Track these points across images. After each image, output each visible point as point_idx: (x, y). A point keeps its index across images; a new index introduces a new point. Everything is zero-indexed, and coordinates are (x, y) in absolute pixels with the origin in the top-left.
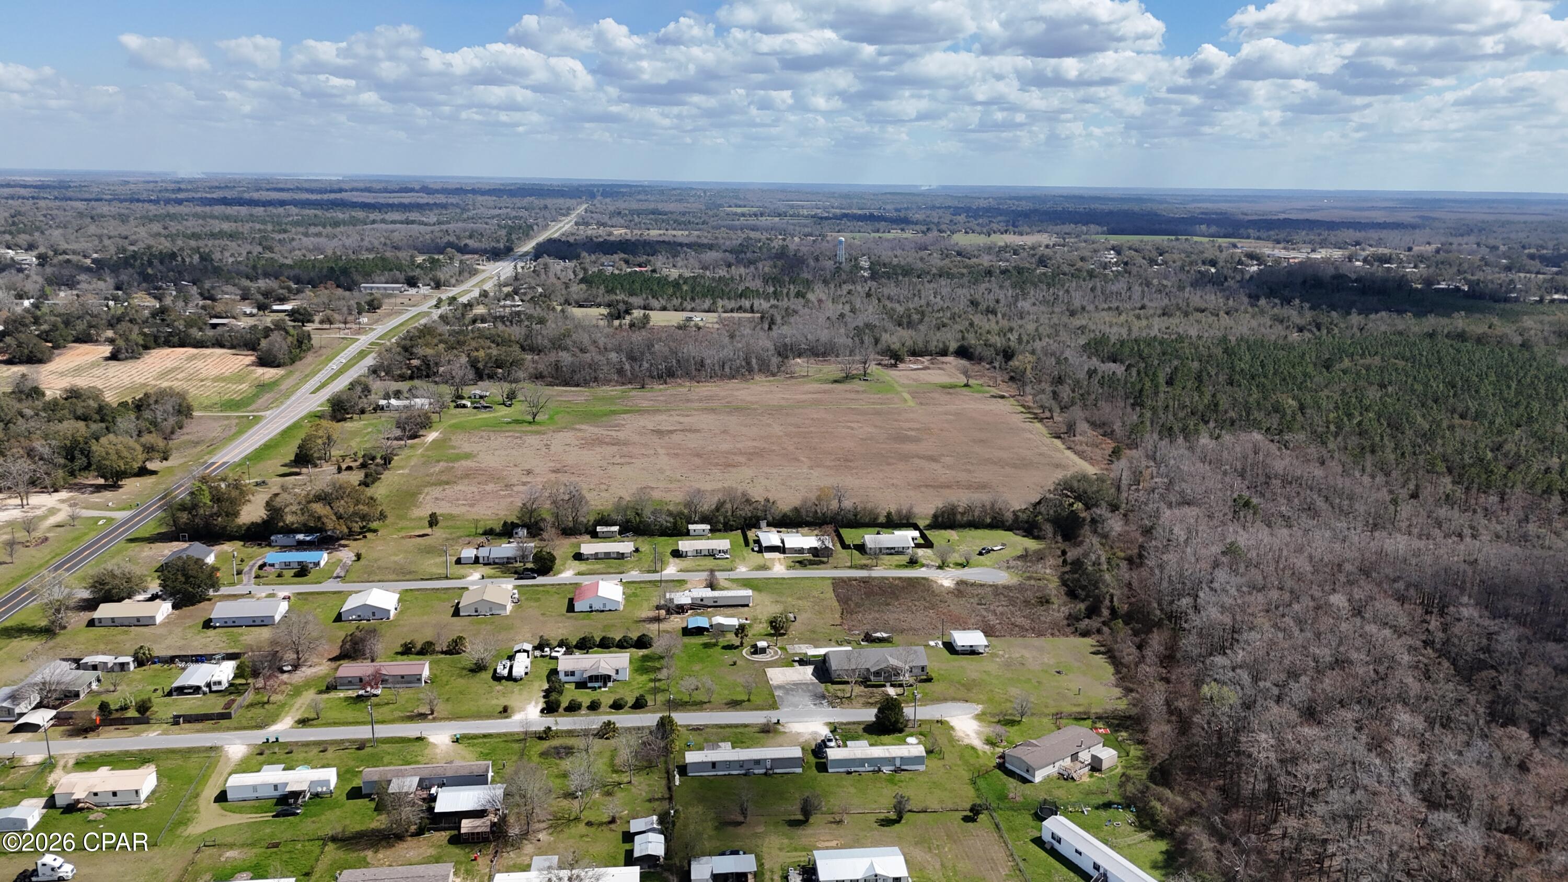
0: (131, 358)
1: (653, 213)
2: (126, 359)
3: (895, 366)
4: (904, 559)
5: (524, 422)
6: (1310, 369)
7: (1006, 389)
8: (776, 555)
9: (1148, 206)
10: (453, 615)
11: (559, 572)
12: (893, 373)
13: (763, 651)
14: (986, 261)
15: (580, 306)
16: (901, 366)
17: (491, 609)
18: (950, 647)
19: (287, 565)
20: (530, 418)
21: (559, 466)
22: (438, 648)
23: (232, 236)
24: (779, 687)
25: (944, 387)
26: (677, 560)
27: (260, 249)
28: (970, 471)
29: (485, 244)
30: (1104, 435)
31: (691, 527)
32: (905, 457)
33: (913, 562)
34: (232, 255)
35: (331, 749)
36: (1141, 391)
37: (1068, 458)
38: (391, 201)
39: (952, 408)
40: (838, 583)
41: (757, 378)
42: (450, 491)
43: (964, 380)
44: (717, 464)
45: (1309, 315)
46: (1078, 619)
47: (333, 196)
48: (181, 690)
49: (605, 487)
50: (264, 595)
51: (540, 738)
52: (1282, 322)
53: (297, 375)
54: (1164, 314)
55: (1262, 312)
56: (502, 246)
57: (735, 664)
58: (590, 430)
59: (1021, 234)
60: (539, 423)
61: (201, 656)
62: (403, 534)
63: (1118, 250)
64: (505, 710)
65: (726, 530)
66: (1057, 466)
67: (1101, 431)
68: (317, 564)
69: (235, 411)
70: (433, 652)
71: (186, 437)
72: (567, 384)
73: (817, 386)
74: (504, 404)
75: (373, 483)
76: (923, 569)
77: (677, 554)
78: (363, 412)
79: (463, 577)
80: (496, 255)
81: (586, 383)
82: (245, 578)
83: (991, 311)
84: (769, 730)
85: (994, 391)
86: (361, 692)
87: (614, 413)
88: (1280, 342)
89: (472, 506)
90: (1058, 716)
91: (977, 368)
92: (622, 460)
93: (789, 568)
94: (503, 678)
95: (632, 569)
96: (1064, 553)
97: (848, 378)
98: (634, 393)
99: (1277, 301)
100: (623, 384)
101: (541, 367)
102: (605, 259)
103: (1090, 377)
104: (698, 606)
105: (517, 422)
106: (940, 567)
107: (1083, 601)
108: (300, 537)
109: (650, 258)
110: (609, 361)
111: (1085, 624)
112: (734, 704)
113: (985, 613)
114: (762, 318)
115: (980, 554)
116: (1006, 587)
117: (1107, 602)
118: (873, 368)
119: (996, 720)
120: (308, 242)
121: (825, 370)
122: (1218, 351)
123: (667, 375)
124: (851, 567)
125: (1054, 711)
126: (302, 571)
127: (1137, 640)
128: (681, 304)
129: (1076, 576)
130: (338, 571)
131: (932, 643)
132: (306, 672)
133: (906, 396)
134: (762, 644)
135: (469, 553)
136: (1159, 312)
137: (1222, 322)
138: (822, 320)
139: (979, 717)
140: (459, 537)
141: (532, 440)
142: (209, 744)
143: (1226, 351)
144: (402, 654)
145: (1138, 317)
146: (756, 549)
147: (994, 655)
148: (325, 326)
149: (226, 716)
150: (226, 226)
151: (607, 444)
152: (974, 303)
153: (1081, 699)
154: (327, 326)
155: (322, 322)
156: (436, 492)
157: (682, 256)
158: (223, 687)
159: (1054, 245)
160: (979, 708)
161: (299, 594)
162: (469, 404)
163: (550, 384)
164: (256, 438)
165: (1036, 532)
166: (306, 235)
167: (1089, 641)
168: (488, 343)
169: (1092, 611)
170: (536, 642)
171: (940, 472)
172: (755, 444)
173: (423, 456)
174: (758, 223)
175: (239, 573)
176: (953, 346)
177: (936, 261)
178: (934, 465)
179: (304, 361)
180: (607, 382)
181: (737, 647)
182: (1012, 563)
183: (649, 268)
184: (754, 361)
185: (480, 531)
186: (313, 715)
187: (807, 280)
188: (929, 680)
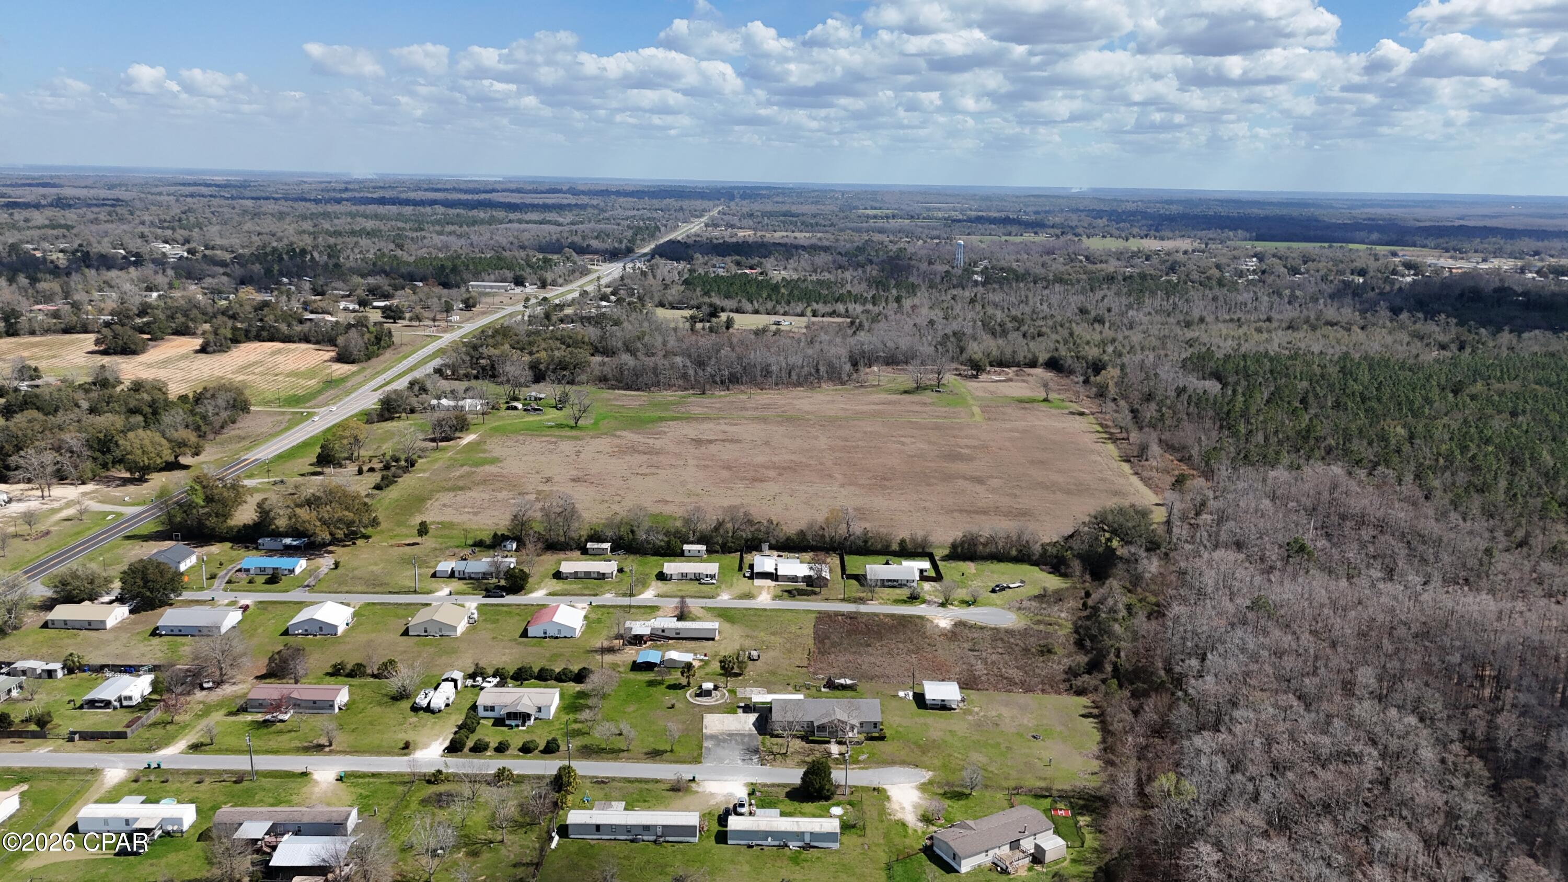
0: (219, 351)
1: (785, 215)
2: (214, 352)
3: (976, 377)
4: (904, 593)
5: (568, 426)
6: (1435, 394)
7: (1087, 406)
8: (769, 583)
9: (1306, 212)
10: (402, 635)
11: (531, 592)
12: (972, 385)
13: (708, 693)
14: (1112, 266)
15: (673, 308)
16: (983, 377)
17: (440, 630)
18: (920, 700)
19: (262, 570)
20: (572, 423)
21: (580, 474)
22: (369, 671)
23: (369, 234)
24: (712, 737)
25: (1021, 401)
26: (660, 583)
27: (392, 246)
28: (1016, 496)
29: (609, 244)
30: (1180, 461)
31: (686, 547)
32: (948, 478)
33: (914, 598)
34: (361, 252)
35: (208, 780)
36: (1229, 412)
37: (1131, 485)
38: (536, 202)
39: (1021, 424)
40: (824, 618)
41: (824, 385)
42: (461, 497)
43: (1044, 395)
44: (745, 479)
45: (1454, 331)
46: (1076, 675)
47: (483, 196)
48: (92, 704)
49: (618, 498)
50: (226, 602)
51: (429, 782)
52: (1422, 338)
53: (368, 372)
54: (1289, 328)
55: (1402, 327)
56: (623, 246)
57: (673, 707)
58: (630, 437)
59: (1162, 239)
60: (580, 429)
61: (130, 666)
62: (394, 542)
63: (1260, 257)
64: (407, 746)
65: (724, 552)
66: (1116, 493)
67: (1179, 455)
68: (292, 571)
69: (293, 407)
70: (363, 674)
71: (233, 433)
72: (628, 388)
73: (883, 396)
74: (556, 407)
75: (387, 486)
76: (923, 606)
77: (661, 577)
78: (412, 411)
79: (431, 592)
80: (613, 255)
81: (646, 387)
82: (216, 582)
83: (1099, 320)
84: (678, 788)
85: (1075, 407)
86: (269, 717)
87: (662, 419)
88: (1411, 361)
89: (476, 514)
90: (1016, 791)
91: (1065, 381)
92: (648, 471)
93: (775, 598)
94: (421, 709)
95: (609, 591)
96: (1088, 595)
97: (919, 388)
98: (693, 399)
99: (1420, 315)
100: (686, 389)
101: (607, 370)
102: (716, 260)
103: (1178, 395)
104: (659, 638)
105: (560, 426)
106: (943, 605)
107: (1087, 653)
108: (288, 541)
109: (763, 260)
110: (673, 366)
111: (1085, 680)
112: (655, 755)
113: (973, 661)
114: (852, 323)
115: (993, 591)
116: (1009, 632)
117: (1112, 657)
118: (949, 378)
119: (942, 791)
120: (438, 240)
121: (900, 380)
122: (1333, 370)
123: (732, 380)
124: (843, 600)
125: (1012, 784)
126: (273, 578)
127: (1134, 703)
128: (774, 307)
129: (1088, 623)
130: (310, 581)
131: (901, 694)
132: (227, 690)
133: (976, 410)
134: (708, 685)
135: (446, 566)
136: (1284, 325)
137: (1354, 338)
138: (908, 327)
139: (923, 788)
140: (447, 548)
141: (567, 446)
142: (91, 766)
143: (1342, 370)
144: (331, 675)
145: (1259, 330)
146: (747, 575)
147: (967, 712)
148: (414, 323)
149: (121, 735)
150: (370, 225)
151: (639, 452)
152: (1083, 311)
153: (1049, 772)
154: (417, 323)
155: (411, 320)
156: (446, 498)
157: (796, 258)
158: (134, 703)
159: (1194, 251)
160: (926, 775)
161: (261, 602)
162: (520, 406)
163: (613, 388)
164: (298, 435)
165: (1063, 570)
166: (440, 233)
167: (1084, 700)
168: (558, 344)
169: (1094, 667)
170: (471, 671)
171: (983, 496)
172: (793, 457)
173: (450, 458)
174: (886, 225)
175: (213, 577)
176: (1043, 357)
177: (1058, 266)
178: (979, 488)
179: (382, 358)
180: (669, 386)
181: (684, 687)
182: (1026, 604)
183: (759, 270)
184: (822, 369)
185: (470, 542)
186: (209, 741)
187: (913, 284)
188: (882, 738)
